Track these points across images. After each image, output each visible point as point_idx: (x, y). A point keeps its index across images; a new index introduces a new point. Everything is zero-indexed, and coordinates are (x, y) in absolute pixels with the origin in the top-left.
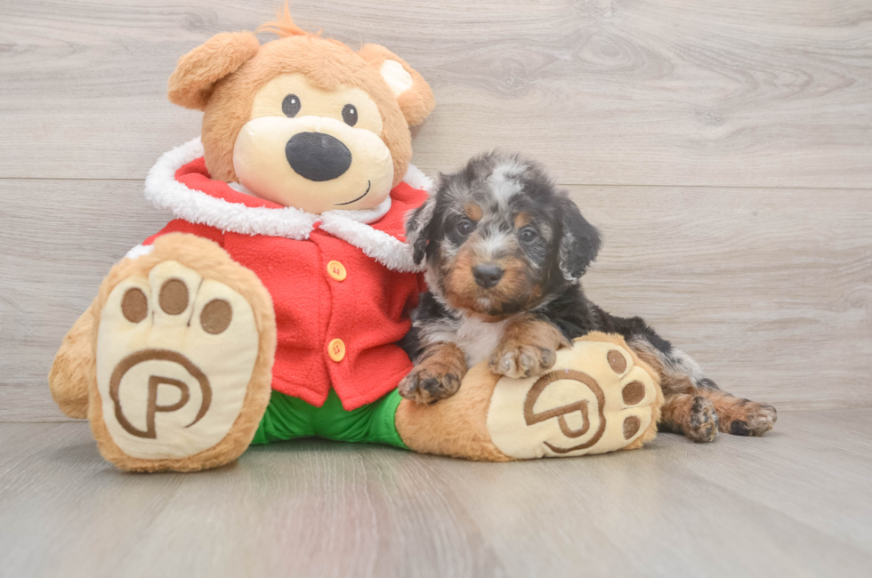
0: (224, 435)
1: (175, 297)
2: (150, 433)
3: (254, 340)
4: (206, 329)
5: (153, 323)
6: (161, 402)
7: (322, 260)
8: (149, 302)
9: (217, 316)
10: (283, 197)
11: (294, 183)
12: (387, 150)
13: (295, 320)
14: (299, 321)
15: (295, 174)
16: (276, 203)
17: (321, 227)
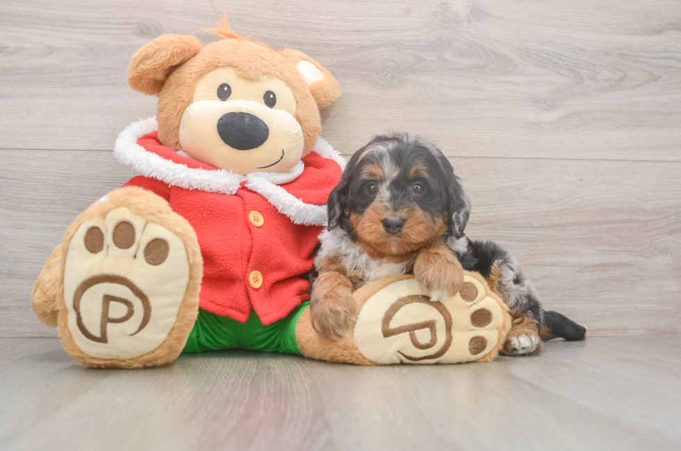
0: (160, 342)
1: (124, 235)
2: (103, 339)
3: (186, 271)
4: (148, 261)
5: (108, 254)
6: (111, 315)
7: (245, 210)
8: (105, 238)
9: (157, 251)
10: (216, 161)
11: (223, 151)
12: (298, 126)
13: (223, 256)
14: (227, 257)
15: (224, 144)
16: (211, 166)
17: (246, 185)
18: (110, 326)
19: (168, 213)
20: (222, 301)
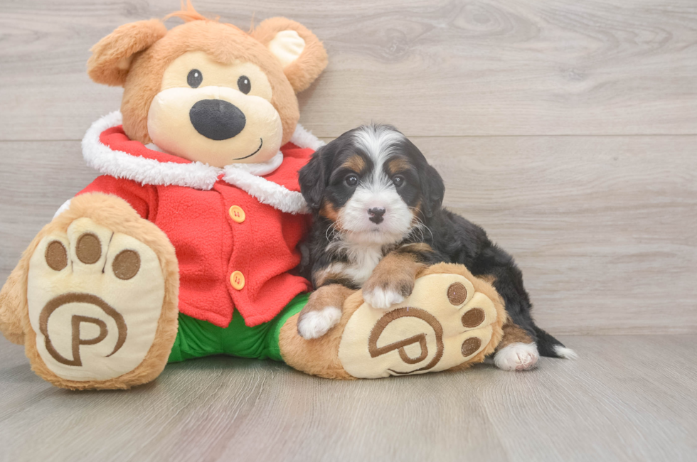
0: (141, 361)
1: (89, 248)
2: (77, 362)
3: (161, 281)
4: (118, 276)
5: (72, 271)
6: (83, 337)
7: (224, 205)
8: (68, 253)
9: (127, 264)
10: (190, 154)
11: (198, 142)
12: (276, 113)
13: (202, 256)
14: (207, 256)
15: (199, 134)
16: (185, 159)
17: (224, 178)
18: (83, 349)
19: (136, 221)
20: (202, 304)
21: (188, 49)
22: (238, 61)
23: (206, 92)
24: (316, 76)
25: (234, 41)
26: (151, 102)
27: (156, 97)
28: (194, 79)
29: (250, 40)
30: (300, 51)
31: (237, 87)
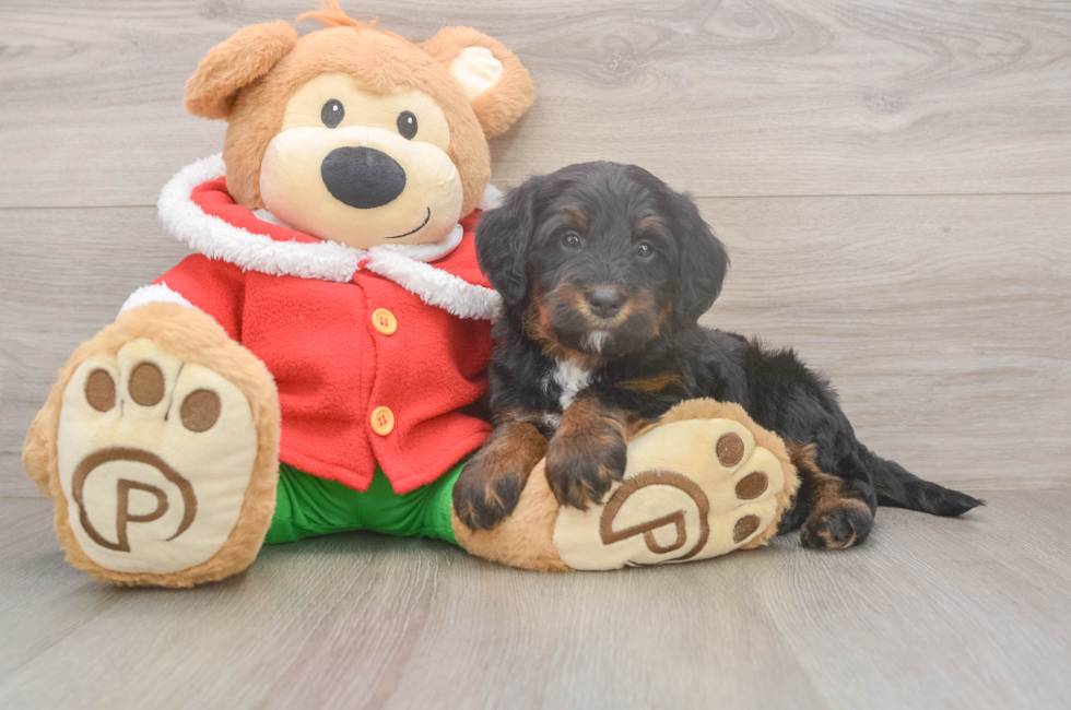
0: (217, 549)
1: (147, 385)
2: (123, 546)
3: (251, 438)
4: (187, 426)
5: (122, 414)
6: (133, 510)
7: (366, 307)
8: (117, 388)
9: (201, 409)
10: (319, 228)
11: (331, 210)
12: (454, 169)
13: (330, 384)
14: (337, 385)
15: (333, 199)
16: (312, 236)
17: (368, 266)
18: (131, 527)
20: (327, 455)
21: (324, 69)
22: (399, 89)
23: (349, 134)
24: (519, 114)
25: (395, 58)
26: (265, 147)
27: (273, 139)
28: (332, 114)
29: (422, 56)
30: (497, 76)
31: (397, 129)
